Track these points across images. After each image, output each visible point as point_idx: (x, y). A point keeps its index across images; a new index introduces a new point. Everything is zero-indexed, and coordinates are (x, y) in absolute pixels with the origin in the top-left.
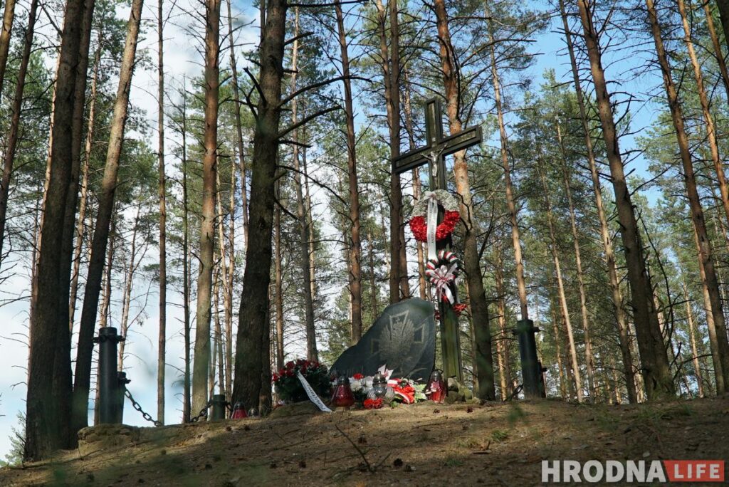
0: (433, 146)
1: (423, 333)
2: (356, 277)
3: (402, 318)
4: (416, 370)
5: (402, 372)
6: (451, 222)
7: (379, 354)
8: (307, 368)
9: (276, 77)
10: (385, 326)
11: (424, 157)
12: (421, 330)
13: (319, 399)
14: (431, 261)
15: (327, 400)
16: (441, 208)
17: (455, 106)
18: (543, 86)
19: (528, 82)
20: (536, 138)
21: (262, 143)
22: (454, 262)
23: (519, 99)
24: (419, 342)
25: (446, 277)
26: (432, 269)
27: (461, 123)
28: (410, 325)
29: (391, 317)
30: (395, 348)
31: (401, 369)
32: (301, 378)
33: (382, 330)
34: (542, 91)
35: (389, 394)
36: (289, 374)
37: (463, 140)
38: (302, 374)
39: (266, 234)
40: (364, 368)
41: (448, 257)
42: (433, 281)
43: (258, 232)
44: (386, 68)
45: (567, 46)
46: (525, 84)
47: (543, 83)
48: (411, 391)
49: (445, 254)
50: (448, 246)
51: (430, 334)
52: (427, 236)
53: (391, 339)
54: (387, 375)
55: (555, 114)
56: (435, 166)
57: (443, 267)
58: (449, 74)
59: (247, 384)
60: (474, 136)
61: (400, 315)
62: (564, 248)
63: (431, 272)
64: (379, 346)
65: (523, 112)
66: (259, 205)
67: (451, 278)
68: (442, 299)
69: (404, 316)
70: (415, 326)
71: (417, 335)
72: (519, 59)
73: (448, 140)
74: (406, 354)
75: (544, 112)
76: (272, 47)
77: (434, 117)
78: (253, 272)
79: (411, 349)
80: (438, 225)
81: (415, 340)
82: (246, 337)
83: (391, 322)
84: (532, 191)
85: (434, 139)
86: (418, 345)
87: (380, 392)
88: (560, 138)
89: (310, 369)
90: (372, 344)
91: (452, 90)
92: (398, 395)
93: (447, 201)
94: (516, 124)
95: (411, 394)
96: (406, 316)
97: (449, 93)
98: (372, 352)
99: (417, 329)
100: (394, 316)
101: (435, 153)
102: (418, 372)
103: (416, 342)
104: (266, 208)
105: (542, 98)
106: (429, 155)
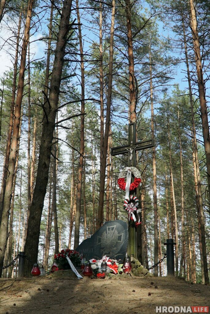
0: (131, 145)
1: (122, 237)
2: (80, 181)
3: (113, 228)
4: (118, 255)
5: (111, 255)
6: (137, 183)
7: (101, 244)
8: (71, 254)
9: (56, 95)
10: (104, 231)
11: (126, 150)
12: (121, 236)
13: (75, 269)
14: (126, 200)
15: (79, 270)
16: (133, 175)
17: (134, 105)
18: (173, 91)
19: (166, 89)
20: (167, 115)
21: (47, 126)
22: (137, 202)
23: (161, 96)
24: (120, 241)
25: (133, 208)
26: (126, 203)
27: (136, 114)
28: (116, 232)
29: (107, 227)
30: (109, 242)
31: (111, 253)
32: (68, 258)
33: (103, 233)
34: (172, 93)
35: (108, 271)
36: (62, 256)
37: (145, 145)
38: (69, 257)
39: (46, 170)
40: (93, 250)
41: (134, 199)
42: (127, 209)
43: (43, 169)
44: (101, 80)
45: (188, 80)
46: (165, 90)
47: (173, 90)
48: (116, 267)
49: (133, 197)
50: (134, 193)
51: (125, 239)
52: (126, 188)
53: (107, 238)
54: (106, 260)
55: (177, 105)
56: (131, 155)
57: (132, 203)
58: (132, 90)
59: (33, 241)
60: (150, 144)
61: (112, 227)
62: (175, 168)
63: (126, 205)
64: (101, 240)
65: (162, 103)
66: (44, 156)
67: (135, 210)
68: (131, 219)
69: (114, 228)
70: (119, 233)
71: (120, 238)
72: (163, 77)
73: (139, 144)
74: (113, 246)
75: (172, 103)
76: (55, 80)
77: (132, 131)
78: (39, 188)
79: (116, 244)
80: (131, 183)
81: (118, 240)
82: (34, 219)
83: (107, 230)
84: (163, 140)
85: (132, 142)
86: (119, 242)
87: (104, 270)
88: (179, 117)
89: (72, 255)
90: (98, 239)
91: (133, 97)
92: (111, 270)
93: (136, 173)
94: (159, 108)
95: (116, 268)
96: (115, 228)
97: (132, 99)
98: (97, 243)
99: (120, 235)
100: (109, 227)
101: (132, 149)
102: (119, 256)
103: (118, 241)
104: (47, 158)
105: (172, 97)
106: (129, 149)
